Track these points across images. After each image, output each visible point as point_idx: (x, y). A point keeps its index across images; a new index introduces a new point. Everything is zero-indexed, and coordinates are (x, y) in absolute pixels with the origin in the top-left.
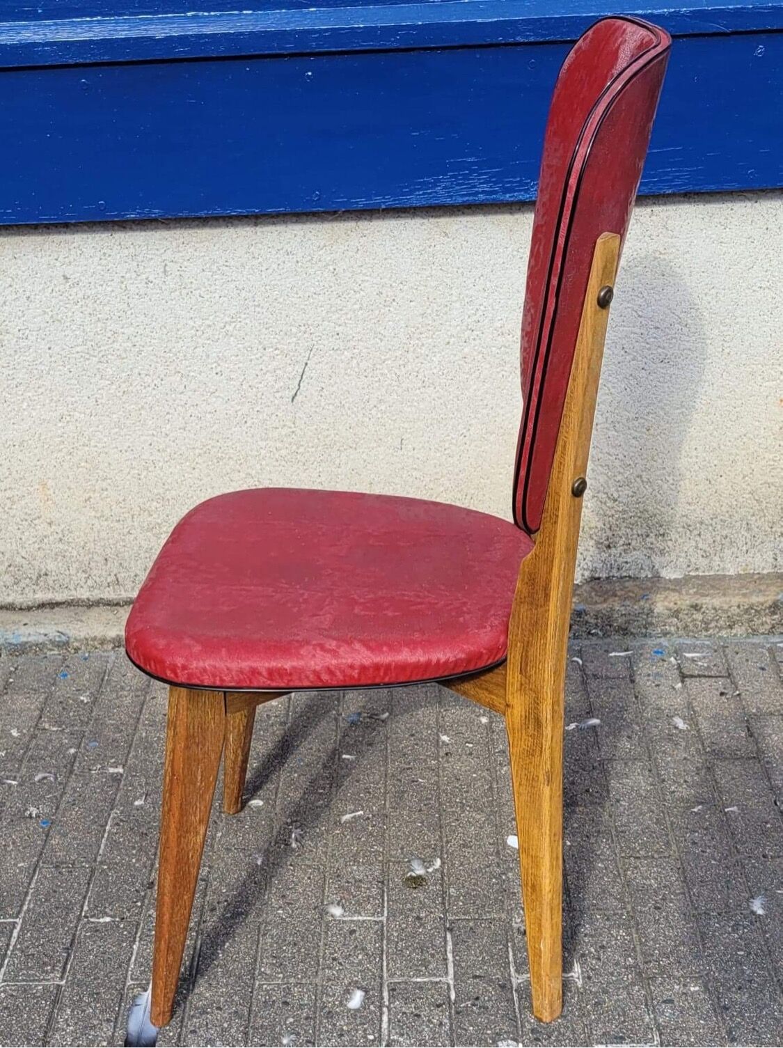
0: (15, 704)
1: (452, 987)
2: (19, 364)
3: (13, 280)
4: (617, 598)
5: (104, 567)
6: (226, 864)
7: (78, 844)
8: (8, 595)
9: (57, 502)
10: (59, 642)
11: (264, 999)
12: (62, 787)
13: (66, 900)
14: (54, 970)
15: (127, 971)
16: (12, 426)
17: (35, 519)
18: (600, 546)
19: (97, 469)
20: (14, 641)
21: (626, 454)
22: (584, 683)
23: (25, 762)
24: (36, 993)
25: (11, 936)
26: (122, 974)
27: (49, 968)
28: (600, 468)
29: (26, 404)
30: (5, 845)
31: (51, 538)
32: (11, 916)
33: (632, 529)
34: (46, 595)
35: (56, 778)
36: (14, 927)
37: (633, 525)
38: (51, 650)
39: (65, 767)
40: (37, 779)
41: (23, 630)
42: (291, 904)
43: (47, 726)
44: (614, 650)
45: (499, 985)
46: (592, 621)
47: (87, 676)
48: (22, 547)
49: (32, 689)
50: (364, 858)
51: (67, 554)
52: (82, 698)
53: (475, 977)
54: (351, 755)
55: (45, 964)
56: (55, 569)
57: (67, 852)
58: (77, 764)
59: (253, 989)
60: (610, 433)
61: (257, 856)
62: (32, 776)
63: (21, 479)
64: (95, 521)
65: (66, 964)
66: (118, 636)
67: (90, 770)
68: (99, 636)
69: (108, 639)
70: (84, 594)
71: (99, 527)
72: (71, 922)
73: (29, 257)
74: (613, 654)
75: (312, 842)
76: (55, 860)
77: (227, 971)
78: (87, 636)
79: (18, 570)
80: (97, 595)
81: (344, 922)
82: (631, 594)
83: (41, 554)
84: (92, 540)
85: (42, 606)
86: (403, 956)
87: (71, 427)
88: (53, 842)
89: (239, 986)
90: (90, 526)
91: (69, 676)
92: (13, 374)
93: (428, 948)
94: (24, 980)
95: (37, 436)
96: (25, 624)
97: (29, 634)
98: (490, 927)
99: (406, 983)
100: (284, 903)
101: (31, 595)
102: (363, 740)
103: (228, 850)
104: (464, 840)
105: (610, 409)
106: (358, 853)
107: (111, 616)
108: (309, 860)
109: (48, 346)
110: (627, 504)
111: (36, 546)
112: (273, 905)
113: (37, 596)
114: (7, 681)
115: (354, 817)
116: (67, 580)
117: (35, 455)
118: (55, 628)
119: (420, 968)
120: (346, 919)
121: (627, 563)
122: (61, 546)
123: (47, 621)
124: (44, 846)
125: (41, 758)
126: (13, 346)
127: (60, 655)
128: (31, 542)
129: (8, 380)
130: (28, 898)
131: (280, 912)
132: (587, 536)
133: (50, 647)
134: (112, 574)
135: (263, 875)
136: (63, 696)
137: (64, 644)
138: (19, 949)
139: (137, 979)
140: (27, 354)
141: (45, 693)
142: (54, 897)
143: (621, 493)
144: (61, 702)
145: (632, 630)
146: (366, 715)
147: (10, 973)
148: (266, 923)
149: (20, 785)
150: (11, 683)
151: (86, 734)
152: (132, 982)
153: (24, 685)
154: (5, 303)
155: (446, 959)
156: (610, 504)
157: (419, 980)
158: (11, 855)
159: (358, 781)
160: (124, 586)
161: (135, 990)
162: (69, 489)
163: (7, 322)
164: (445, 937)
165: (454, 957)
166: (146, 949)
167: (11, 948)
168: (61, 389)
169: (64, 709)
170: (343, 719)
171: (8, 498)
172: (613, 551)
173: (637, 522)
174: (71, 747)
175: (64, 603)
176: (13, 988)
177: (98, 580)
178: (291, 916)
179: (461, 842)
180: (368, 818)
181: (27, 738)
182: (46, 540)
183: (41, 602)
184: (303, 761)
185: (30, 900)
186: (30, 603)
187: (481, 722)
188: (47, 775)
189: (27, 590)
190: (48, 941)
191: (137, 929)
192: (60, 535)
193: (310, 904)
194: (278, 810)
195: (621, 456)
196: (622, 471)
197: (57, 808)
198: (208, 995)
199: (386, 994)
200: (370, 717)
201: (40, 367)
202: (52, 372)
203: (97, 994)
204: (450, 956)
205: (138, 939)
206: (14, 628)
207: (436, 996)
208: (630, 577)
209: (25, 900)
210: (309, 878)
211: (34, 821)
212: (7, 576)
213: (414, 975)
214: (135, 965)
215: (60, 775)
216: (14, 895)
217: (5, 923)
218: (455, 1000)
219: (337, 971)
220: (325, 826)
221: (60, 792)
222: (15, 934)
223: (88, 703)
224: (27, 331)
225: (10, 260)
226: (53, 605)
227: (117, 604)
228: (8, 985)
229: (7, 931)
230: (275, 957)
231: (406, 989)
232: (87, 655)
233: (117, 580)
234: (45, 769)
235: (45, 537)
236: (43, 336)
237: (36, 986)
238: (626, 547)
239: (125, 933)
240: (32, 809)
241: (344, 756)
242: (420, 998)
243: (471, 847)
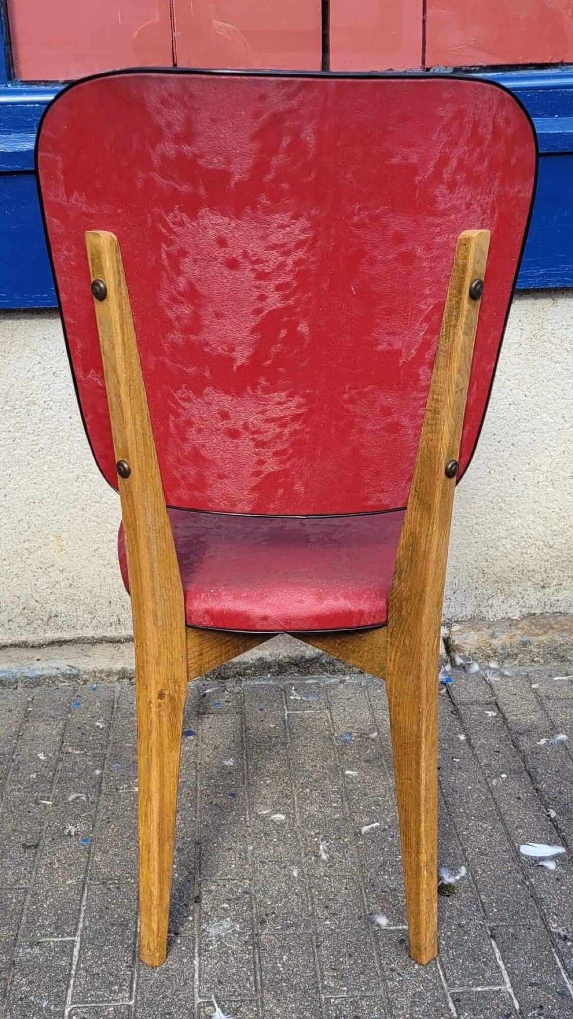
0: (38, 730)
1: (513, 996)
2: (42, 431)
3: (42, 357)
4: (555, 630)
5: (108, 609)
6: (265, 877)
7: (120, 861)
8: (22, 634)
9: (70, 552)
10: (70, 674)
11: (334, 1015)
12: (94, 806)
13: (120, 917)
14: (122, 990)
15: (193, 988)
16: (34, 485)
17: (49, 567)
18: (536, 586)
19: (107, 522)
20: (30, 675)
21: (561, 507)
22: (540, 703)
23: (55, 782)
24: (108, 1014)
25: (72, 955)
26: (189, 992)
27: (116, 987)
28: (539, 519)
29: (46, 466)
30: (50, 863)
31: (63, 584)
32: (69, 935)
33: (564, 572)
34: (55, 634)
35: (88, 798)
36: (74, 946)
37: (565, 568)
38: (63, 682)
39: (94, 787)
40: (70, 799)
41: (37, 665)
42: (335, 914)
43: (70, 751)
44: (557, 675)
45: (558, 992)
46: (536, 650)
47: (98, 704)
48: (36, 592)
49: (50, 717)
50: (392, 868)
51: (76, 597)
52: (97, 724)
53: (532, 985)
54: (353, 770)
55: (111, 983)
56: (65, 611)
57: (112, 868)
58: (104, 784)
59: (320, 1004)
60: (549, 490)
61: (291, 868)
62: (64, 797)
63: (39, 532)
64: (102, 569)
65: (131, 982)
66: (123, 668)
67: (117, 789)
68: (106, 669)
69: (114, 671)
70: (89, 633)
71: (105, 573)
72: (129, 939)
73: (57, 338)
74: (557, 678)
75: (340, 853)
76: (101, 877)
77: (292, 985)
78: (96, 669)
79: (32, 613)
80: (100, 633)
81: (392, 931)
82: (566, 627)
83: (52, 598)
84: (98, 585)
85: (52, 643)
86: (458, 965)
87: (86, 486)
88: (96, 859)
89: (308, 1001)
90: (98, 573)
91: (82, 705)
92: (37, 440)
93: (478, 956)
94: (93, 1002)
95: (55, 494)
96: (38, 660)
97: (43, 668)
98: (530, 933)
99: (469, 993)
100: (329, 914)
101: (42, 635)
102: (360, 757)
103: (263, 862)
104: (479, 848)
105: (549, 469)
106: (385, 862)
107: (114, 652)
108: (341, 870)
109: (70, 415)
110: (560, 551)
111: (49, 591)
112: (320, 916)
113: (47, 635)
114: (26, 710)
115: (372, 828)
116: (75, 620)
117: (52, 511)
118: (65, 663)
119: (476, 977)
120: (391, 928)
121: (558, 600)
122: (70, 590)
123: (57, 657)
124: (88, 863)
125: (70, 779)
126: (38, 415)
127: (70, 686)
128: (44, 587)
129: (32, 445)
130: (82, 915)
131: (328, 922)
132: (526, 578)
133: (61, 679)
134: (115, 615)
135: (301, 886)
136: (80, 722)
137: (75, 676)
138: (84, 969)
139: (205, 997)
140: (50, 422)
141: (63, 719)
142: (107, 914)
143: (556, 541)
144: (79, 728)
145: (569, 658)
146: (356, 734)
147: (78, 995)
148: (317, 934)
149: (55, 805)
150: (30, 711)
151: (107, 756)
152: (200, 1000)
153: (43, 713)
154: (33, 378)
155: (498, 967)
156: (546, 550)
157: (479, 989)
158: (58, 873)
159: (366, 795)
160: (124, 625)
161: (206, 1009)
162: (81, 540)
163: (34, 395)
164: (491, 944)
165: (505, 964)
166: (207, 965)
167: (74, 967)
168: (79, 453)
169: (82, 733)
170: (337, 739)
171: (26, 549)
172: (547, 590)
173: (568, 565)
174: (96, 769)
175: (71, 641)
176: (84, 1010)
177: (102, 620)
178: (339, 927)
179: (477, 850)
180: (385, 830)
181: (54, 761)
182: (58, 586)
183: (51, 640)
184: (311, 777)
185: (84, 918)
186: (41, 641)
187: (459, 739)
188: (79, 795)
189: (39, 630)
190: (111, 959)
191: (194, 944)
192: (71, 581)
193: (354, 914)
194: (298, 824)
195: (557, 509)
196: (557, 522)
197: (94, 826)
198: (278, 1011)
199: (451, 1005)
200: (361, 736)
201: (61, 434)
202: (71, 438)
203: (169, 1014)
204: (501, 963)
205: (197, 954)
206: (28, 663)
207: (502, 1006)
208: (560, 612)
209: (79, 918)
210: (346, 888)
211: (74, 838)
212: (21, 617)
213: (473, 984)
214: (200, 981)
215: (91, 795)
216: (68, 913)
217: (64, 942)
218: (520, 1009)
219: (398, 982)
220: (347, 837)
221: (93, 811)
222: (76, 952)
223: (103, 728)
224: (52, 402)
225: (40, 341)
226: (61, 643)
227: (119, 641)
228: (79, 1008)
229: (67, 950)
230: (335, 969)
231: (470, 999)
232: (95, 686)
233: (119, 620)
234: (75, 790)
235: (57, 582)
236: (65, 407)
237: (107, 1007)
238: (557, 587)
239: (184, 948)
240: (70, 827)
241: (347, 772)
242: (487, 1009)
243: (486, 854)
